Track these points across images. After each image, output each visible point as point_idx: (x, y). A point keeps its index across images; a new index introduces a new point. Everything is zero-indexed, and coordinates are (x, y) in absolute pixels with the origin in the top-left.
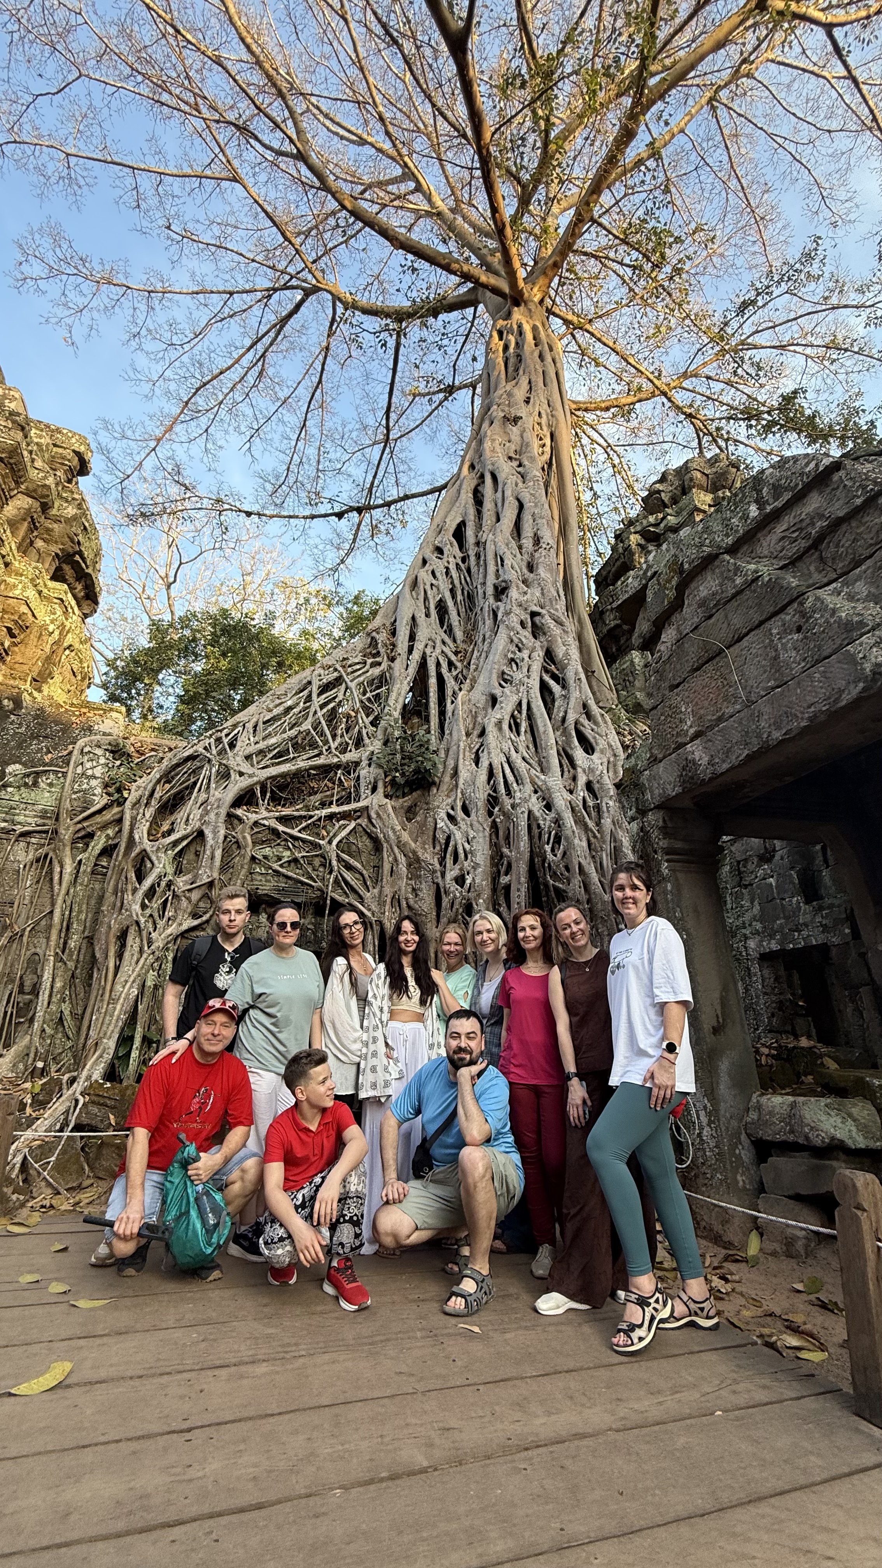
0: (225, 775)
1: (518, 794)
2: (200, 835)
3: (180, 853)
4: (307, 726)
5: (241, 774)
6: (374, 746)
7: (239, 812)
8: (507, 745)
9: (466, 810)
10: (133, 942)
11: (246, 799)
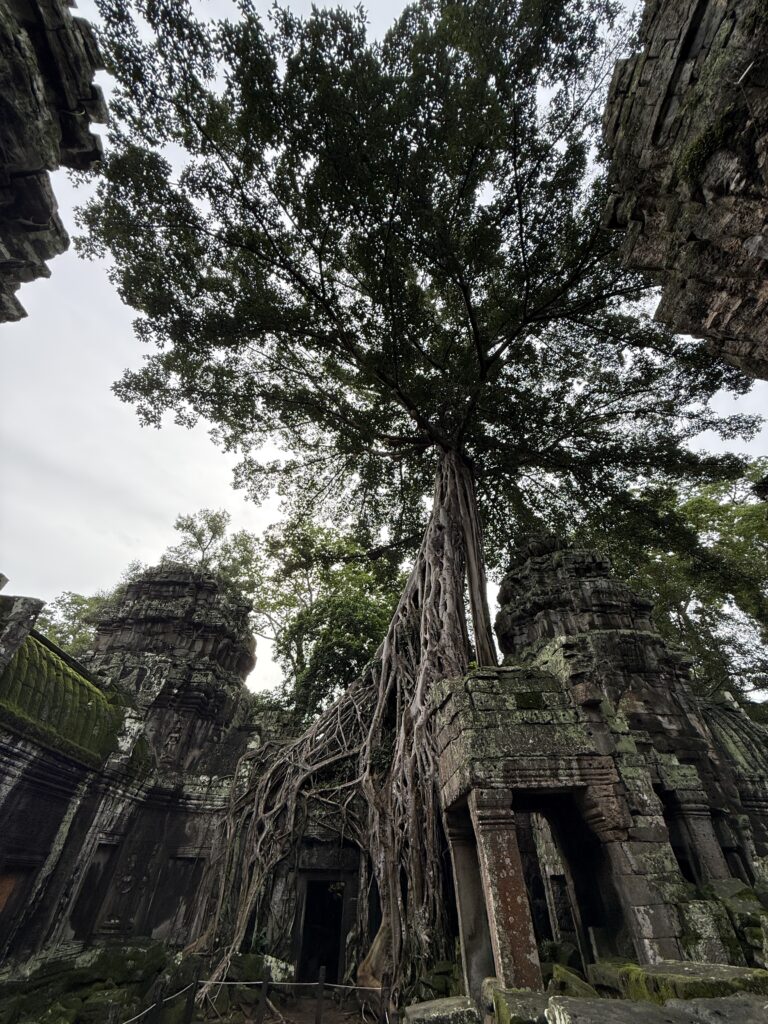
0: (296, 771)
1: (428, 773)
2: (286, 805)
3: (278, 817)
4: (334, 736)
5: (304, 770)
6: (367, 742)
7: (303, 792)
8: (424, 741)
9: (405, 782)
10: (256, 870)
11: (306, 784)
